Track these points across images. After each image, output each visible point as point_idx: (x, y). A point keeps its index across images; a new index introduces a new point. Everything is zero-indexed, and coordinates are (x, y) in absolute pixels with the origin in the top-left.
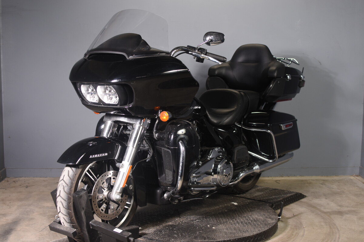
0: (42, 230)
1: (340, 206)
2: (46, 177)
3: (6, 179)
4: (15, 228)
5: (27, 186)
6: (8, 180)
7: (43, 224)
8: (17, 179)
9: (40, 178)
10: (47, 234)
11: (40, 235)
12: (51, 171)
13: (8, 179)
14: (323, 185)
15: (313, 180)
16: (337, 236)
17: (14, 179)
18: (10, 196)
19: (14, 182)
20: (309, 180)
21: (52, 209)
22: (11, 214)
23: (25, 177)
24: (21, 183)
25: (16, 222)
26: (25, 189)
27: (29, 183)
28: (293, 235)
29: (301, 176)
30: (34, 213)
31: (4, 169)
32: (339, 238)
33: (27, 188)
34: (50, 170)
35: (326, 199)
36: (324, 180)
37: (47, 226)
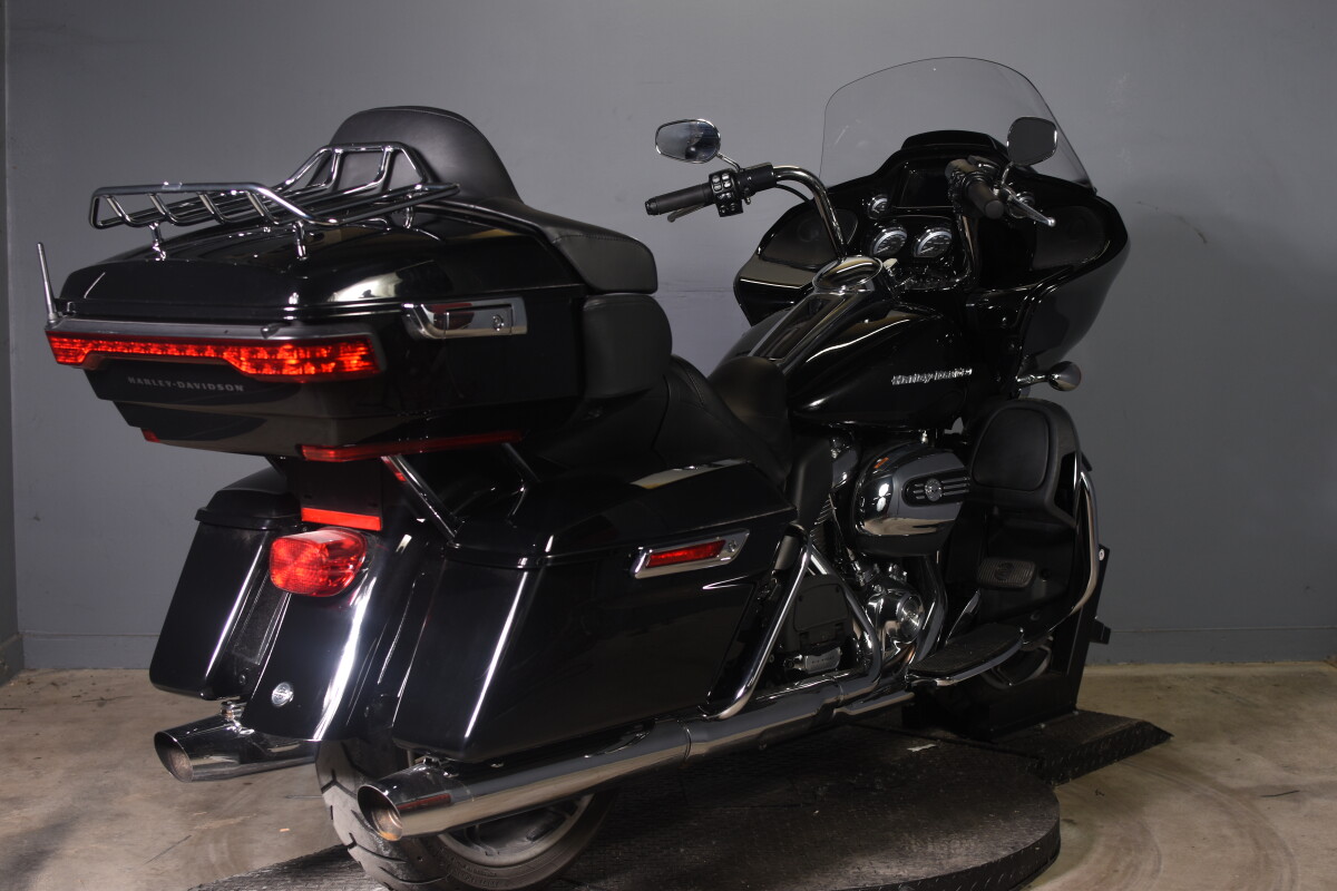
0: (158, 857)
1: (1289, 768)
3: (23, 675)
4: (58, 849)
5: (102, 699)
6: (33, 679)
7: (163, 834)
8: (65, 674)
11: (153, 872)
13: (32, 674)
14: (1216, 693)
15: (1181, 678)
16: (1286, 876)
17: (55, 676)
18: (37, 734)
19: (54, 684)
20: (1165, 676)
22: (42, 797)
23: (95, 669)
24: (81, 691)
25: (60, 827)
26: (94, 711)
27: (108, 690)
28: (1116, 871)
29: (1132, 662)
30: (127, 793)
31: (15, 637)
33: (101, 705)
35: (1233, 742)
36: (1221, 678)
37: (177, 840)
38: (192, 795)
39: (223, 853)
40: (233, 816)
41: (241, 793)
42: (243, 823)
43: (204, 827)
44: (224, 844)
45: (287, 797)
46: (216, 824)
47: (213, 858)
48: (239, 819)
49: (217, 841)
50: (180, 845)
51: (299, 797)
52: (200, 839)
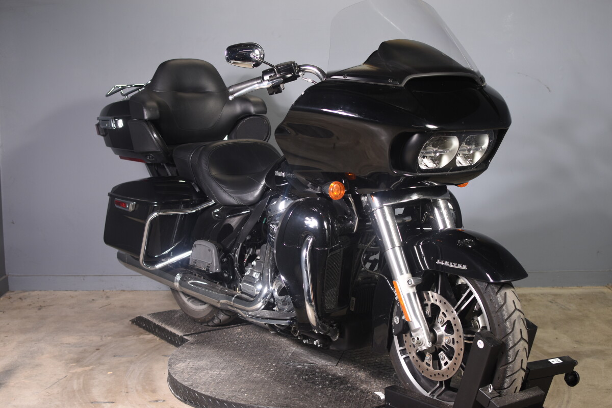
0: (50, 386)
1: (578, 342)
2: (76, 291)
3: (7, 294)
4: (6, 382)
5: (41, 306)
6: (11, 296)
7: (55, 375)
8: (27, 294)
9: (66, 292)
10: (58, 393)
11: (47, 394)
12: (84, 279)
13: (11, 293)
14: (552, 303)
15: (537, 295)
17: (21, 295)
18: (8, 324)
19: (20, 299)
20: (530, 294)
21: (76, 347)
22: (4, 356)
23: (40, 291)
24: (32, 302)
25: (9, 372)
26: (36, 312)
27: (44, 302)
30: (43, 354)
31: (4, 277)
32: (568, 402)
33: (39, 309)
34: (82, 278)
35: (555, 329)
36: (556, 295)
37: (61, 378)
38: (72, 355)
39: (80, 385)
40: (88, 366)
41: (94, 354)
42: (92, 370)
43: (74, 371)
44: (81, 380)
45: (114, 356)
46: (79, 370)
47: (75, 387)
48: (90, 367)
49: (78, 378)
50: (62, 381)
51: (120, 356)
52: (71, 377)
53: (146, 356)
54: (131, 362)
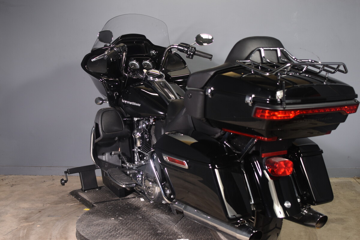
0: (7, 234)
2: (36, 175)
5: (13, 184)
7: (11, 227)
9: (30, 176)
10: (10, 238)
11: (3, 239)
19: (2, 180)
21: (27, 210)
23: (15, 175)
24: (8, 182)
26: (9, 188)
27: (16, 182)
30: (7, 214)
33: (12, 186)
34: (39, 168)
37: (14, 229)
38: (24, 215)
39: (24, 233)
40: (32, 222)
41: (37, 214)
42: (33, 224)
43: (23, 225)
44: (26, 231)
45: (48, 216)
46: (26, 224)
47: (21, 235)
48: (33, 223)
49: (24, 230)
50: (14, 231)
51: (52, 216)
52: (20, 229)
53: (67, 217)
54: (57, 220)
